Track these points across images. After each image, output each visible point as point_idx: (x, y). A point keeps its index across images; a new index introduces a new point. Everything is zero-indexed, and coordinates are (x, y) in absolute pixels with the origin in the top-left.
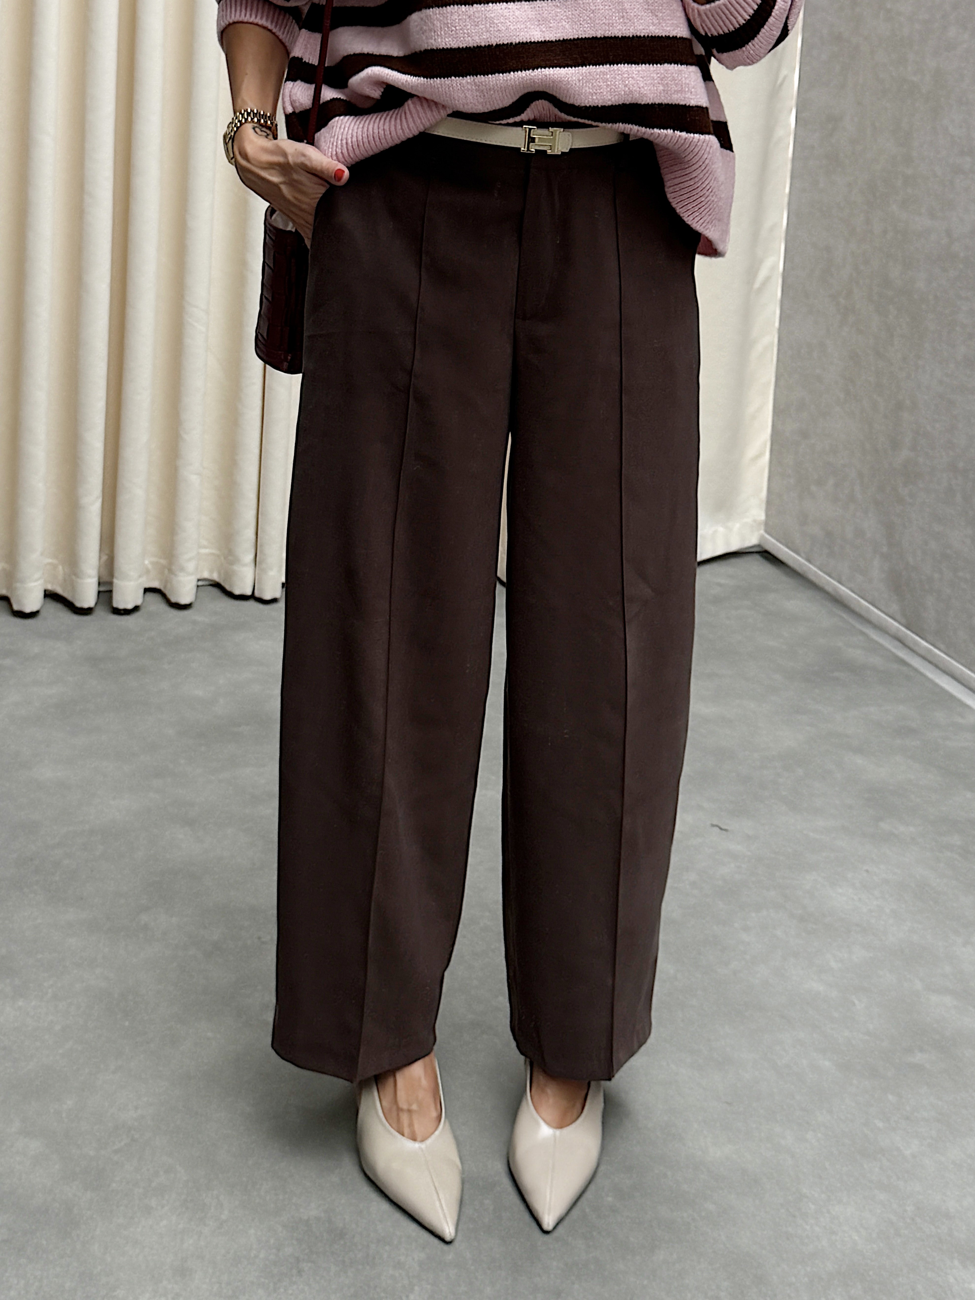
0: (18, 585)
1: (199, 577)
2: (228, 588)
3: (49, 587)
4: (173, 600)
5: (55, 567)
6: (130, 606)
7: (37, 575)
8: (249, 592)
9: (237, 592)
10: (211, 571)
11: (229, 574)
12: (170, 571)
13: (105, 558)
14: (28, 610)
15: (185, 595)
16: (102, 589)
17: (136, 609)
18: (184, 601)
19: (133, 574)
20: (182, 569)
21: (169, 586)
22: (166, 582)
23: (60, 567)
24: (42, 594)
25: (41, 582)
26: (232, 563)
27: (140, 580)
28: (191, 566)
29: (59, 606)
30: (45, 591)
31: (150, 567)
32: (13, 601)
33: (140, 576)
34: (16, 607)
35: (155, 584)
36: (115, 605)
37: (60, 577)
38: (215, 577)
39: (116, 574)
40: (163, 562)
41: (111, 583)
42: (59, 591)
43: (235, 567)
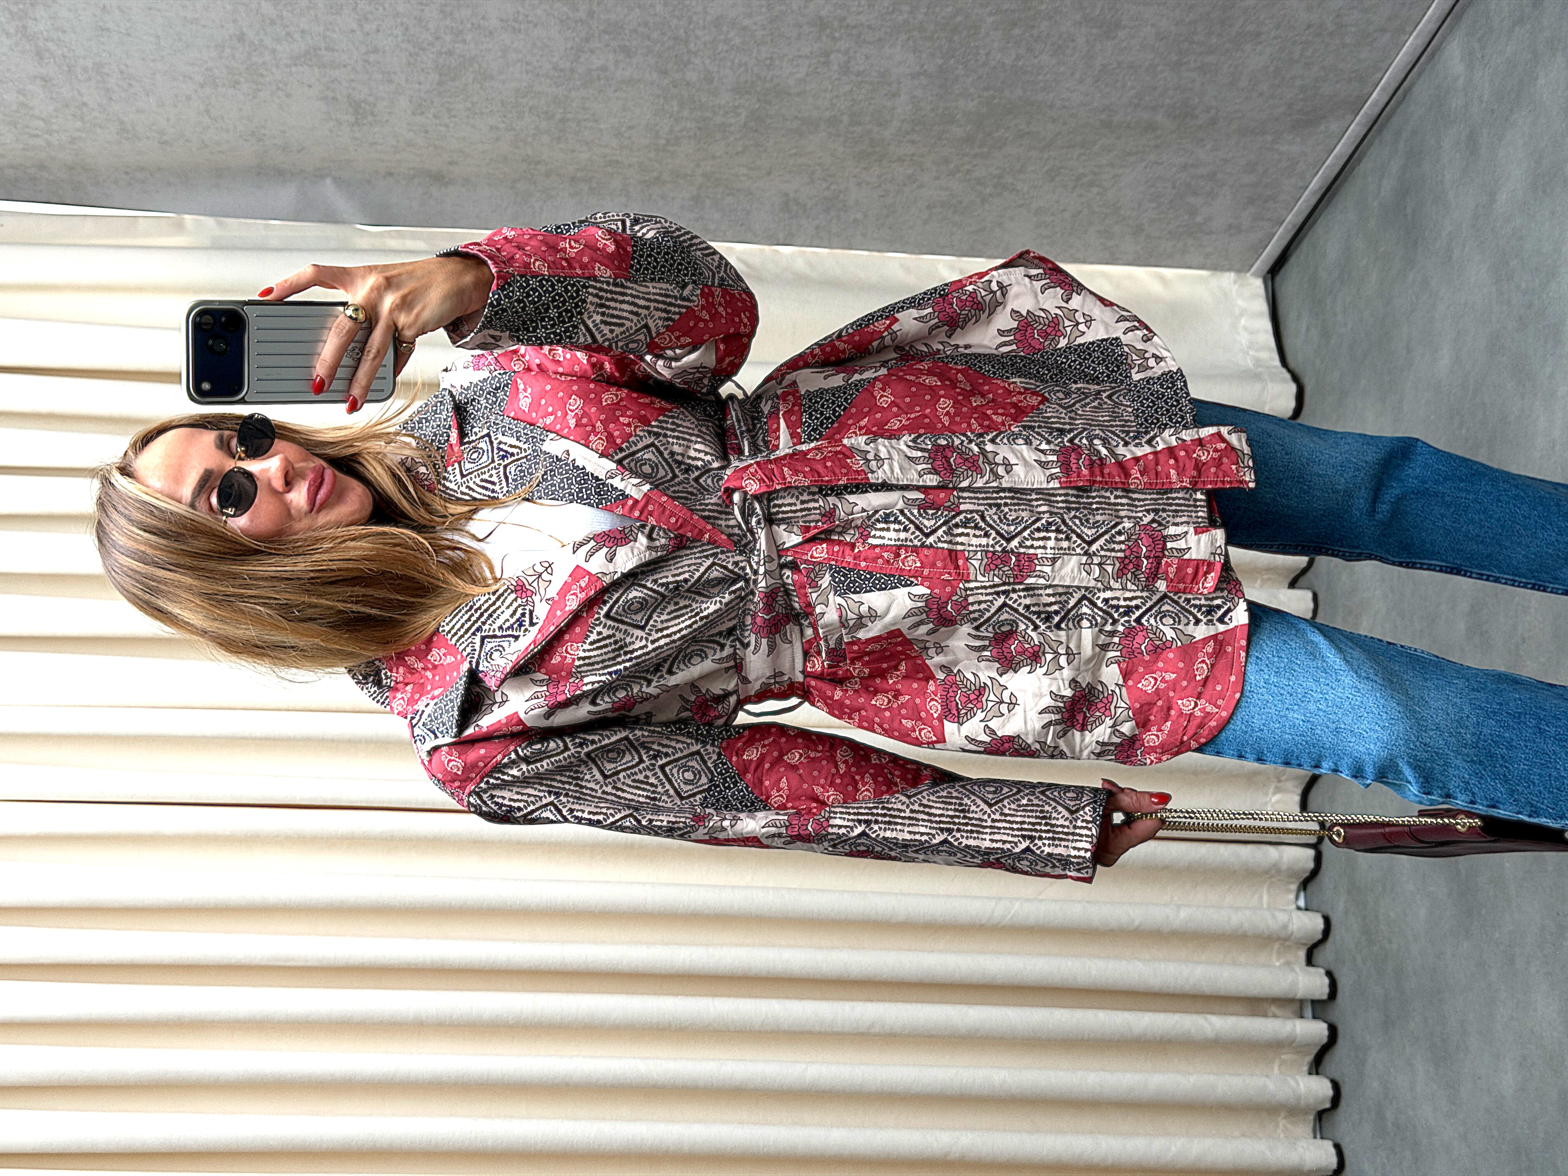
0: (1302, 1103)
1: (1294, 906)
2: (1307, 874)
3: (1305, 1068)
4: (1319, 936)
5: (1283, 1063)
6: (1326, 981)
7: (1292, 1083)
8: (1311, 852)
9: (1311, 865)
10: (1288, 891)
11: (1291, 873)
12: (1286, 939)
13: (1274, 1009)
14: (1330, 1092)
15: (1314, 923)
16: (1308, 1012)
17: (1329, 974)
18: (1320, 924)
19: (1290, 977)
20: (1285, 927)
21: (1304, 941)
22: (1299, 944)
23: (1283, 1057)
24: (1314, 1078)
25: (1298, 1077)
26: (1279, 871)
27: (1298, 970)
28: (1282, 917)
29: (1327, 1058)
30: (1310, 1073)
31: (1282, 961)
32: (1320, 1109)
33: (1293, 970)
34: (1328, 1105)
35: (1302, 954)
36: (1325, 997)
37: (1294, 1057)
38: (1294, 887)
39: (1291, 996)
40: (1277, 946)
41: (1302, 1002)
42: (1310, 1058)
43: (1284, 867)
